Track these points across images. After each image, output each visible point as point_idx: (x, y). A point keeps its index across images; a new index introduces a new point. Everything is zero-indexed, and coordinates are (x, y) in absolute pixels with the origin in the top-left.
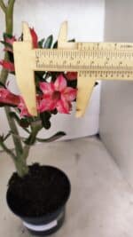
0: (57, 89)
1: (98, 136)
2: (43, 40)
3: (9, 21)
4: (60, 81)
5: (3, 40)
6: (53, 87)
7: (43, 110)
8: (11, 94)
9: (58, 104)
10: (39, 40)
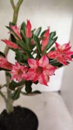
0: (40, 65)
1: (59, 92)
2: (35, 30)
3: (16, 15)
4: (44, 60)
5: (8, 26)
6: (38, 63)
7: (28, 80)
8: (8, 62)
9: (40, 77)
10: (32, 29)
